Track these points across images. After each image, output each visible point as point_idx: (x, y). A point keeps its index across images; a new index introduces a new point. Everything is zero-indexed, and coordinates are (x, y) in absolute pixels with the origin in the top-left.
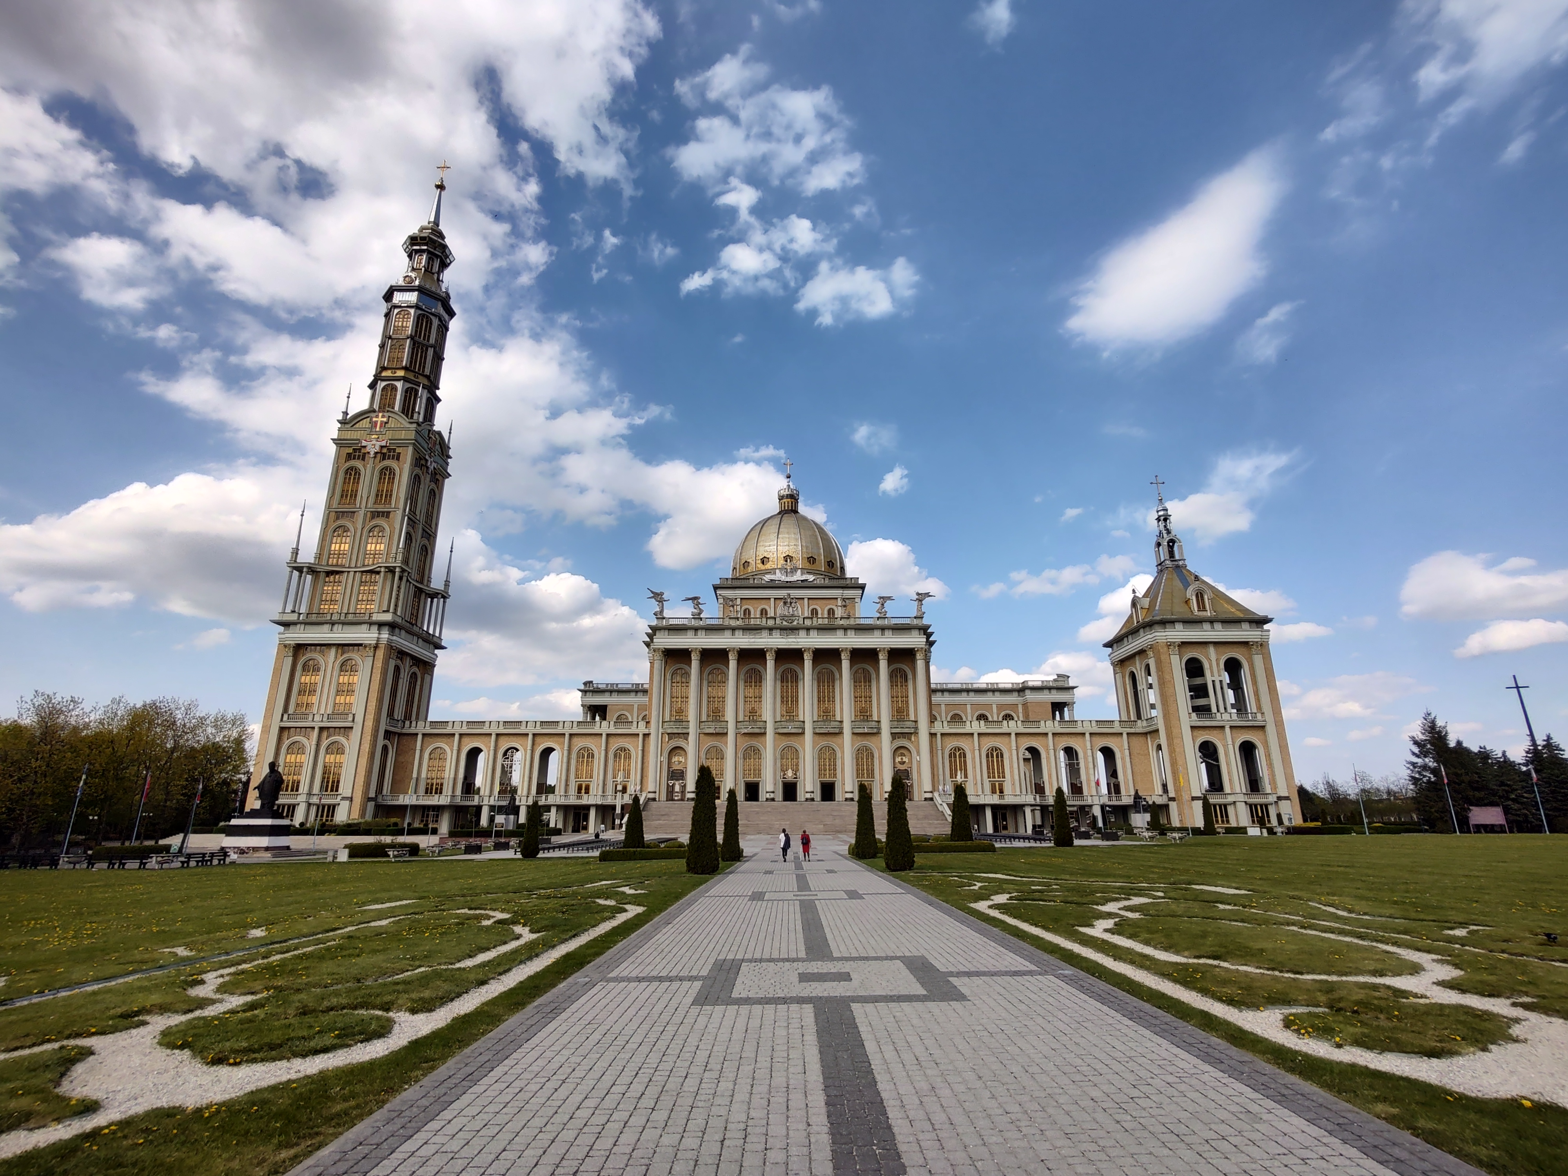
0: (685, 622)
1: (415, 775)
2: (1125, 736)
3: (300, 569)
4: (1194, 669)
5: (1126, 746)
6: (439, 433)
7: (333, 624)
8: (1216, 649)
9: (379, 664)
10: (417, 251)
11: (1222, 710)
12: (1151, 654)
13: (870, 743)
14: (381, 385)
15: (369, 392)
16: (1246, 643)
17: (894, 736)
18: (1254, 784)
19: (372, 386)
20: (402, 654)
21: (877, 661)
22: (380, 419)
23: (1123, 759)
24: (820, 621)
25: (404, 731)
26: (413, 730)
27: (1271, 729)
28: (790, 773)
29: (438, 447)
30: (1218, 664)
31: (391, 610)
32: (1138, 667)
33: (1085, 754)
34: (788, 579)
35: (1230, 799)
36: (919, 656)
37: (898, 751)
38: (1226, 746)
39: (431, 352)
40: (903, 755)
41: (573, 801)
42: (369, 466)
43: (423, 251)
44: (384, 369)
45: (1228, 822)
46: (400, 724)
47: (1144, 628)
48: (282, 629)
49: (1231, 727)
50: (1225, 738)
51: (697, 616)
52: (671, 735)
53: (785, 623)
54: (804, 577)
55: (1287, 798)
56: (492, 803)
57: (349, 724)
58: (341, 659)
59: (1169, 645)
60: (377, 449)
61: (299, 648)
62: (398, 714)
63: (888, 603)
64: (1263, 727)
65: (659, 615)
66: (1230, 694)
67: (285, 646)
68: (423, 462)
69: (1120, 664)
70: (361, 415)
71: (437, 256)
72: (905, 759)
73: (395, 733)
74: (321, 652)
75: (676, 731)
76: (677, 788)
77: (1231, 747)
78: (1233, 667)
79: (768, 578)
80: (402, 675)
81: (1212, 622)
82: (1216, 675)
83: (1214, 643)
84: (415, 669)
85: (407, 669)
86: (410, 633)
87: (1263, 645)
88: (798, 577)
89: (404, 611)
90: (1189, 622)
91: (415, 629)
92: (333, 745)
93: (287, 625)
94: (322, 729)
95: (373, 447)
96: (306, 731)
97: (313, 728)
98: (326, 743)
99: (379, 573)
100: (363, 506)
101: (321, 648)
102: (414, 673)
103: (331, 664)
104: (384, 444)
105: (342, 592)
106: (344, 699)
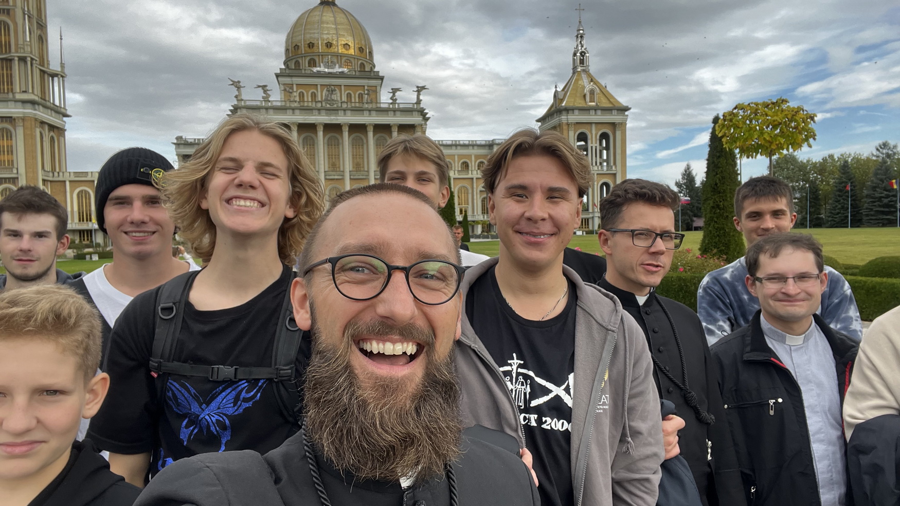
0: (258, 103)
4: (582, 137)
8: (596, 127)
9: (28, 131)
11: (594, 164)
16: (613, 124)
20: (42, 123)
21: (390, 132)
24: (353, 105)
25: (55, 179)
26: (61, 179)
27: (618, 176)
30: (596, 136)
31: (30, 91)
36: (418, 128)
46: (51, 174)
47: (558, 112)
49: (597, 174)
51: (266, 99)
53: (328, 106)
54: (340, 70)
57: (15, 176)
59: (569, 124)
62: (48, 167)
63: (398, 94)
64: (615, 175)
65: (238, 98)
73: (48, 181)
77: (595, 186)
79: (315, 70)
80: (44, 139)
81: (595, 110)
82: (593, 143)
83: (596, 123)
84: (52, 133)
85: (47, 135)
86: (45, 107)
87: (623, 125)
88: (337, 69)
89: (37, 90)
90: (582, 110)
91: (48, 104)
92: (5, 189)
98: (0, 189)
99: (11, 60)
102: (52, 137)
106: (6, 158)
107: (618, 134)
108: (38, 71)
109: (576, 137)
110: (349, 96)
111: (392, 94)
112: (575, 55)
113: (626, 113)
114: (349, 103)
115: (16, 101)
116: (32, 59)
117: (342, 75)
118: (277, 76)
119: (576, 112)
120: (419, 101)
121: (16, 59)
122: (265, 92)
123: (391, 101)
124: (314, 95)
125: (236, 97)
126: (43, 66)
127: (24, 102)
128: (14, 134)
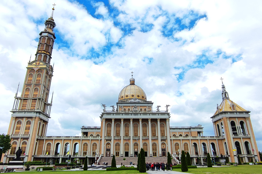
0: (111, 112)
1: (43, 150)
2: (217, 140)
3: (17, 99)
4: (233, 124)
5: (217, 143)
6: (51, 66)
7: (25, 112)
8: (238, 119)
9: (36, 122)
10: (47, 24)
11: (240, 134)
12: (222, 120)
13: (156, 142)
14: (38, 55)
15: (35, 56)
16: (245, 118)
17: (162, 140)
18: (248, 152)
19: (36, 55)
20: (41, 119)
21: (157, 122)
22: (38, 63)
23: (217, 146)
24: (143, 112)
25: (41, 139)
26: (43, 139)
27: (252, 139)
28: (136, 149)
29: (51, 69)
30: (238, 123)
31: (40, 109)
32: (219, 123)
33: (208, 144)
34: (135, 101)
35: (243, 156)
36: (167, 120)
37: (163, 144)
38: (241, 143)
39: (50, 47)
40: (163, 145)
41: (82, 156)
42: (35, 74)
43: (49, 24)
44: (39, 51)
45: (243, 162)
46: (40, 137)
47: (220, 114)
48: (12, 113)
49: (242, 138)
50: (241, 141)
51: (113, 111)
52: (107, 140)
53: (135, 112)
54: (139, 101)
55: (257, 156)
56: (62, 157)
57: (28, 137)
58: (27, 121)
59: (226, 118)
60: (37, 70)
61: (17, 118)
62: (40, 135)
64: (250, 138)
65: (104, 110)
66: (241, 130)
67: (13, 118)
68: (47, 73)
69: (215, 122)
70: (33, 62)
71: (52, 25)
72: (164, 146)
73: (39, 139)
74: (22, 119)
75: (108, 139)
76: (108, 153)
77: (243, 143)
78: (242, 123)
79: (130, 101)
80: (41, 125)
81: (236, 113)
82: (238, 125)
83: (237, 117)
85: (42, 123)
86: (43, 114)
87: (249, 118)
88: (137, 101)
89: (42, 109)
90: (230, 112)
92: (24, 142)
93: (14, 112)
94: (21, 138)
95: (36, 69)
96: (17, 139)
97: (19, 138)
98: (22, 142)
99: (36, 99)
100: (33, 83)
101: (22, 118)
102: (44, 124)
103: (24, 121)
104: (39, 68)
105: (27, 104)
106: (27, 131)
107: (248, 121)
108: (44, 103)
109: (230, 124)
110: (141, 109)
111: (157, 108)
112: (223, 94)
113: (249, 114)
115: (34, 112)
116: (42, 99)
117: (139, 103)
118: (117, 103)
119: (229, 113)
120: (167, 111)
121: (38, 99)
122: (113, 108)
123: (157, 110)
124: (129, 109)
126: (46, 102)
127: (37, 112)
128: (31, 123)
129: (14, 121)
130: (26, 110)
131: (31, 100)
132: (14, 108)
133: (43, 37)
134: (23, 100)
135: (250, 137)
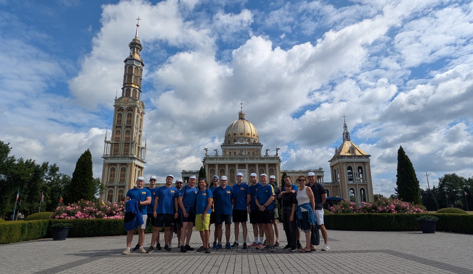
0: (214, 156)
2: (332, 187)
3: (107, 143)
7: (118, 158)
8: (356, 164)
9: (131, 169)
12: (339, 165)
14: (125, 89)
16: (364, 162)
20: (137, 165)
21: (265, 167)
22: (126, 99)
27: (368, 185)
29: (142, 106)
30: (356, 168)
31: (134, 154)
32: (336, 168)
34: (241, 143)
36: (277, 165)
42: (124, 113)
43: (135, 47)
44: (126, 84)
47: (338, 158)
51: (217, 155)
54: (246, 143)
57: (124, 185)
58: (121, 167)
59: (343, 163)
61: (109, 164)
63: (268, 151)
67: (105, 164)
68: (139, 111)
69: (332, 166)
70: (120, 98)
77: (358, 190)
79: (236, 143)
80: (136, 171)
81: (355, 157)
82: (355, 171)
83: (355, 162)
84: (139, 169)
86: (138, 160)
87: (368, 163)
88: (244, 143)
89: (136, 154)
90: (349, 156)
91: (139, 158)
92: (120, 190)
93: (105, 158)
94: (117, 186)
95: (125, 107)
96: (113, 187)
97: (115, 186)
98: (118, 190)
99: (129, 143)
100: (124, 124)
101: (115, 164)
102: (139, 171)
103: (118, 169)
104: (128, 106)
105: (119, 149)
106: (123, 178)
107: (366, 167)
108: (137, 147)
109: (347, 168)
110: (249, 153)
111: (266, 152)
112: (343, 134)
113: (369, 158)
114: (249, 155)
115: (129, 158)
116: (136, 143)
117: (246, 145)
118: (221, 146)
119: (346, 158)
120: (277, 154)
121: (131, 143)
122: (216, 152)
123: (266, 154)
124: (235, 153)
125: (206, 154)
126: (139, 145)
127: (131, 158)
128: (126, 170)
129: (107, 168)
130: (119, 156)
131: (124, 144)
132: (105, 154)
133: (128, 66)
134: (114, 144)
135: (366, 184)
